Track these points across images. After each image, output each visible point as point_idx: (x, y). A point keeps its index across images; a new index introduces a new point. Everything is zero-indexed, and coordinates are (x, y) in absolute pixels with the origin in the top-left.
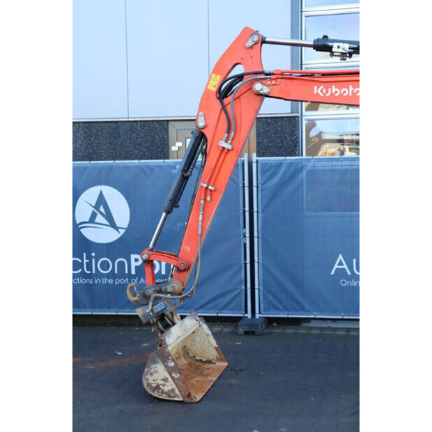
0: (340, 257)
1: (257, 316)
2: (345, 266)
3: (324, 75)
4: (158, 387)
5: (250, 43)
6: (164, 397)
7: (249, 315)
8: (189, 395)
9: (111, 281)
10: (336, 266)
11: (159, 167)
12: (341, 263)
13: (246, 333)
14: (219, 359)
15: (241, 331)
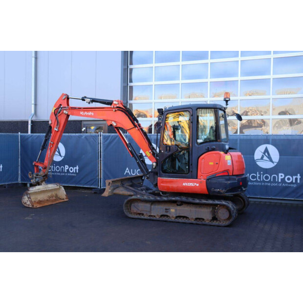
0: (127, 169)
1: (102, 188)
2: (129, 172)
3: (84, 108)
4: (26, 203)
5: (64, 98)
6: (27, 206)
7: (99, 187)
8: (33, 206)
9: (59, 174)
10: (126, 172)
11: (74, 136)
12: (127, 171)
13: (95, 193)
14: (66, 199)
15: (93, 192)
